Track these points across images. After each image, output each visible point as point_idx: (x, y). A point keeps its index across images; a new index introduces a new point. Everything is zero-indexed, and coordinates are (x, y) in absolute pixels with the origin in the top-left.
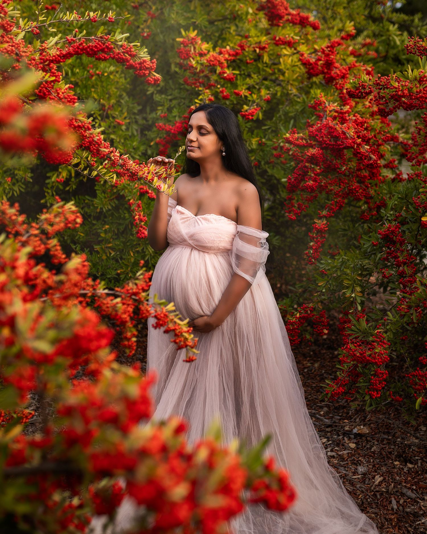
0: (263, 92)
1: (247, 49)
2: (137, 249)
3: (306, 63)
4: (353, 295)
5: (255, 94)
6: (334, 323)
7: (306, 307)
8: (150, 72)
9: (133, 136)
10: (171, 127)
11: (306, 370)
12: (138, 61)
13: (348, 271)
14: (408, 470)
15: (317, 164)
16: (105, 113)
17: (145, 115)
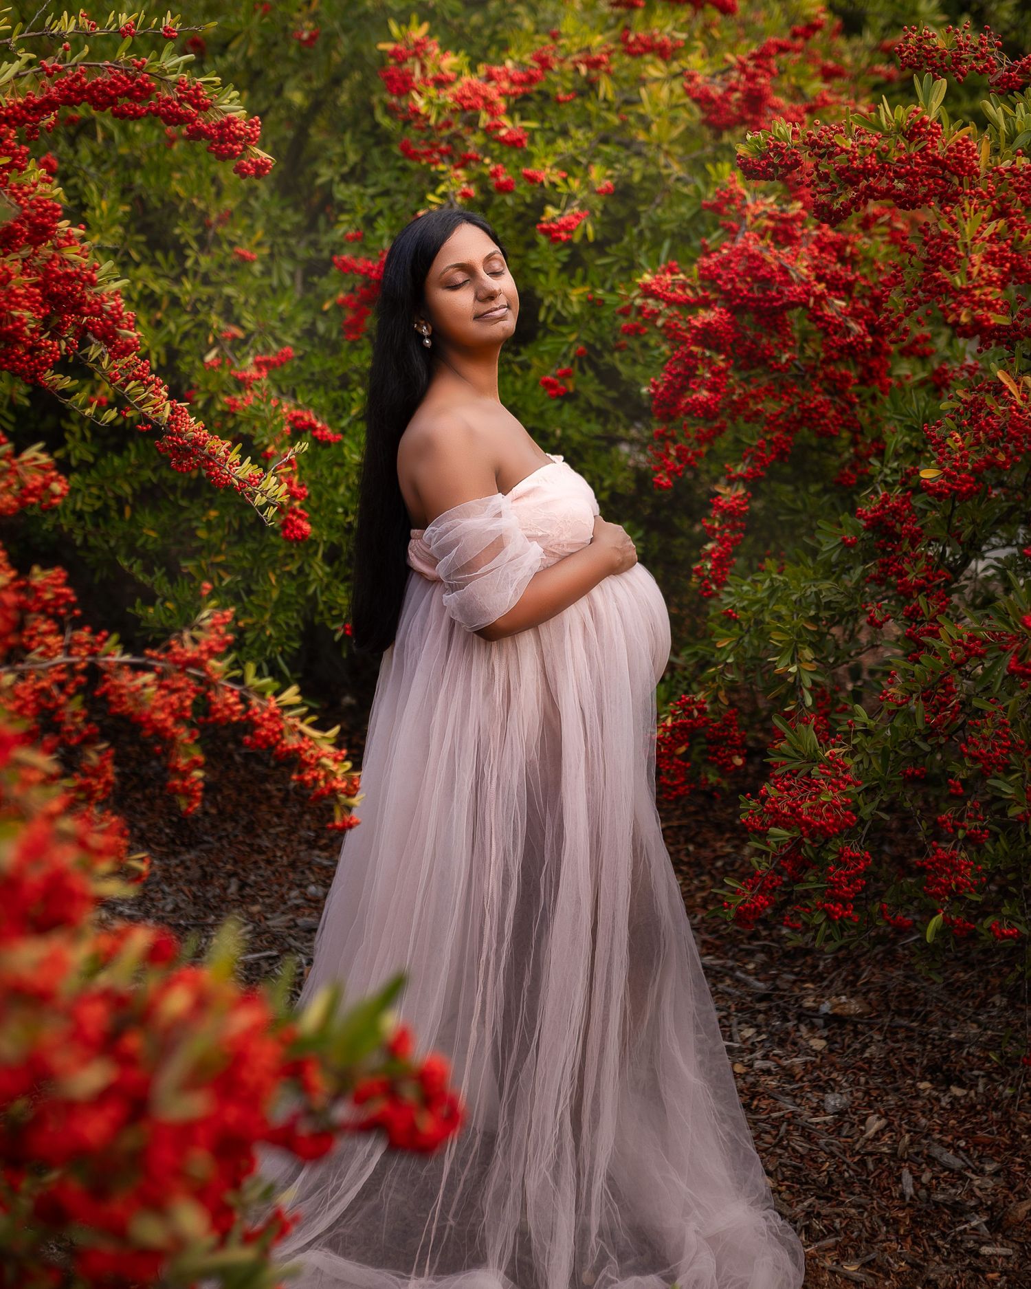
0: (597, 174)
1: (556, 67)
2: (287, 569)
3: (703, 99)
4: (793, 669)
5: (575, 178)
7: (688, 703)
8: (245, 148)
9: (280, 288)
10: (370, 263)
11: (719, 864)
12: (216, 120)
13: (785, 611)
14: (951, 1103)
15: (718, 350)
16: (210, 234)
17: (312, 237)
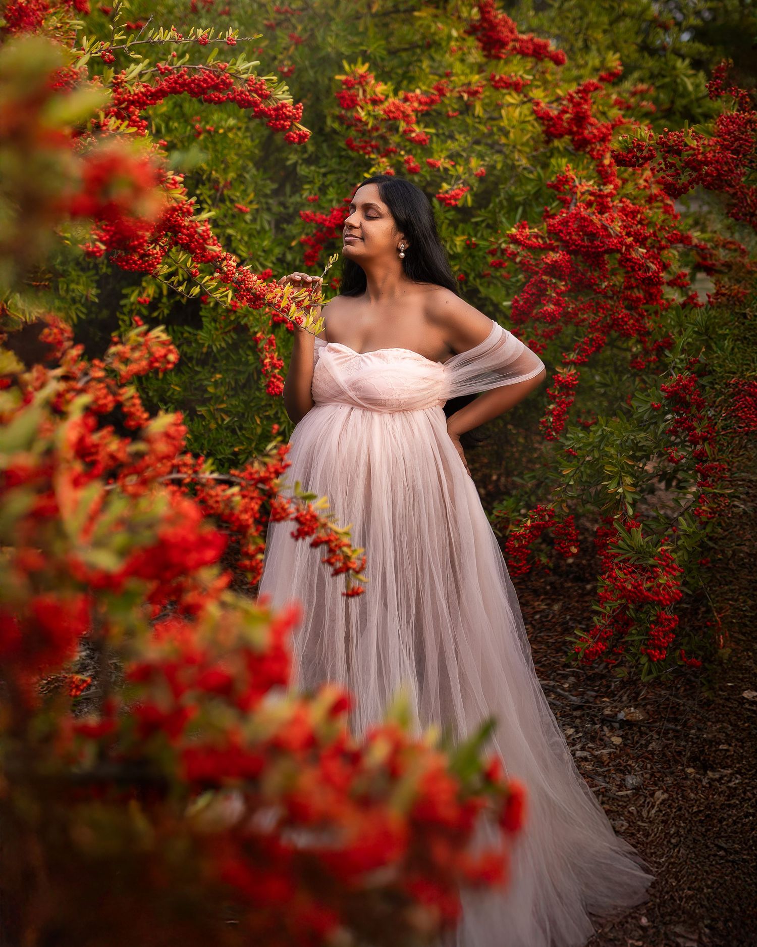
0: (474, 162)
1: (448, 95)
2: (267, 414)
3: (542, 117)
4: (620, 490)
5: (460, 165)
6: (586, 538)
7: (542, 510)
8: (292, 124)
9: (262, 231)
10: (324, 217)
11: (537, 617)
12: (273, 105)
13: (612, 451)
14: (709, 783)
15: (561, 278)
16: (218, 195)
17: (282, 199)
